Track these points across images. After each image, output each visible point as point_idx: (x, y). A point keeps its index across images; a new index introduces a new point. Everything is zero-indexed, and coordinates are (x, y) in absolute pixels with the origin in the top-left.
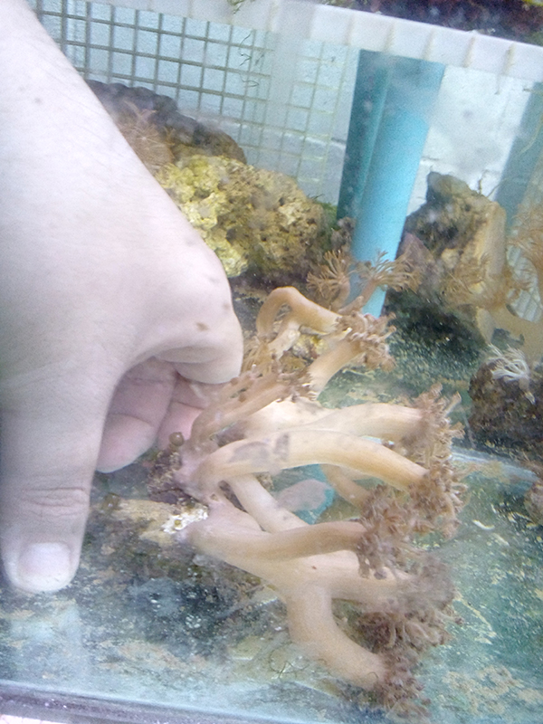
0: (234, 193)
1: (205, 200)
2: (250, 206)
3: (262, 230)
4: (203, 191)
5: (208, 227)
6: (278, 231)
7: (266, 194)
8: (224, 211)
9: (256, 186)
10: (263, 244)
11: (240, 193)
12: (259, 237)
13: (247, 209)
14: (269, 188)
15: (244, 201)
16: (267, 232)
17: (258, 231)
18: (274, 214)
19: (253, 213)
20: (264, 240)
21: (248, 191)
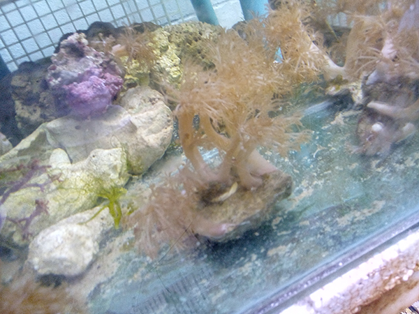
0: (178, 41)
1: (168, 51)
2: (188, 44)
3: (199, 53)
4: (165, 47)
5: (177, 63)
7: (191, 34)
8: (179, 53)
9: (185, 32)
10: (204, 60)
11: (181, 40)
13: (188, 46)
14: (191, 30)
15: (184, 42)
16: (203, 53)
17: (198, 55)
18: (200, 41)
19: (192, 47)
20: (203, 58)
21: (183, 37)
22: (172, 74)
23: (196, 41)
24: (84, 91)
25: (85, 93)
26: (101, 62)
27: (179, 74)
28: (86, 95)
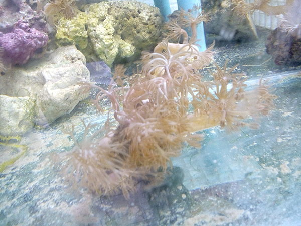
0: (116, 14)
2: (126, 19)
3: (136, 28)
4: (103, 17)
5: (112, 33)
6: (143, 25)
7: (131, 10)
8: (116, 24)
9: (125, 8)
10: (138, 35)
11: (119, 13)
12: (136, 32)
13: (126, 20)
14: (131, 7)
15: (122, 17)
16: (138, 28)
17: (134, 29)
18: (138, 18)
19: (129, 21)
20: (138, 32)
21: (122, 11)
22: (104, 41)
23: (134, 17)
24: (6, 41)
25: (7, 43)
26: (30, 18)
27: (111, 42)
28: (7, 44)
